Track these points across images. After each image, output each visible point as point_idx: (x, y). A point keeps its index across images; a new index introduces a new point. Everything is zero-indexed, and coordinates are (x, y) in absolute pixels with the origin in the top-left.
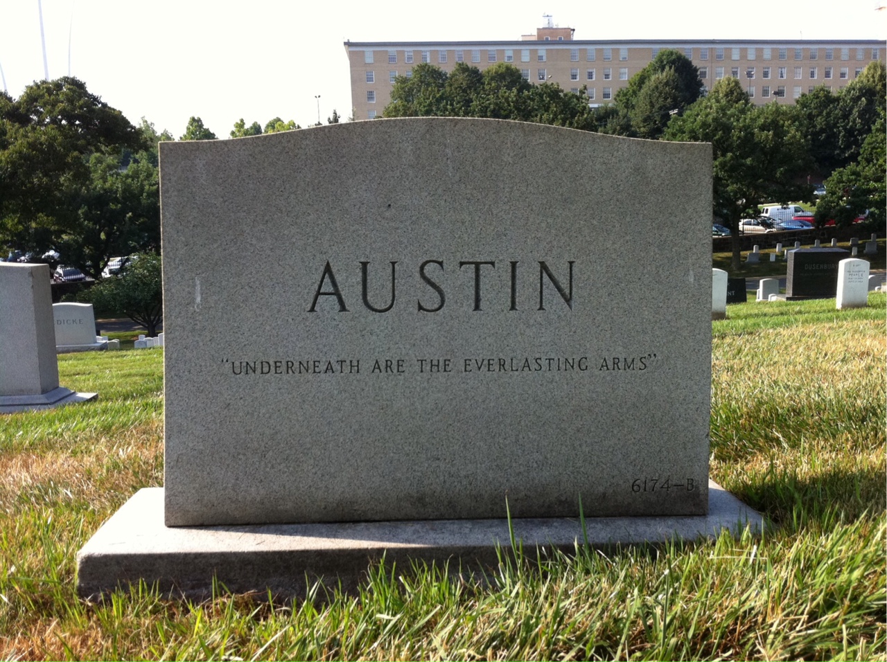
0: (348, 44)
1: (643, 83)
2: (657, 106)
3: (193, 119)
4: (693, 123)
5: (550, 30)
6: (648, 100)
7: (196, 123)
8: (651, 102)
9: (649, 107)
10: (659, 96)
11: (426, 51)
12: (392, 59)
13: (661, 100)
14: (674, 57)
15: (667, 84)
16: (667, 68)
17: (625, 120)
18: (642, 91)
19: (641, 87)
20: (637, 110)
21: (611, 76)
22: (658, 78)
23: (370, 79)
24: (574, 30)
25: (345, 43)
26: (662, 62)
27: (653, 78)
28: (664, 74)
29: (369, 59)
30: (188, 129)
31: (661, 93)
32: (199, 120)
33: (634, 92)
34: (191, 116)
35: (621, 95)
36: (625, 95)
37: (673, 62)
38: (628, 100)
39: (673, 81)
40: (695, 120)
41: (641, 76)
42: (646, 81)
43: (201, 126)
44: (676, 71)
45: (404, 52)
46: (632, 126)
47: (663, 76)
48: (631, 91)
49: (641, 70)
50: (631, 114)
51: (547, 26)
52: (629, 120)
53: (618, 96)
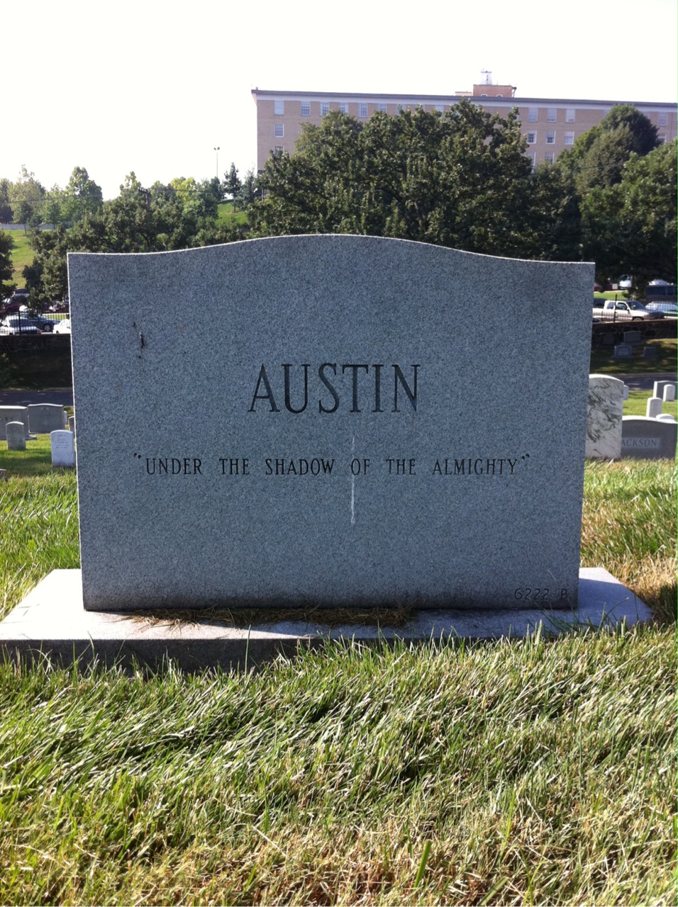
0: (256, 92)
1: (592, 143)
2: (607, 168)
3: (78, 170)
4: (659, 161)
5: (489, 87)
6: (597, 162)
7: (81, 173)
8: (600, 164)
9: (597, 169)
10: (610, 157)
11: (344, 104)
12: (305, 111)
13: (612, 161)
14: (629, 114)
15: (619, 143)
16: (621, 125)
17: (569, 181)
18: (590, 151)
19: (589, 148)
20: (583, 173)
21: (554, 140)
22: (609, 137)
23: (279, 133)
24: (515, 88)
25: (253, 91)
26: (616, 118)
27: (603, 136)
28: (618, 131)
29: (279, 110)
30: (72, 179)
31: (612, 153)
32: (84, 171)
33: (581, 153)
34: (76, 166)
35: (565, 156)
36: (570, 156)
37: (629, 119)
38: (573, 161)
39: (627, 140)
40: (663, 158)
41: (591, 134)
42: (596, 140)
43: (86, 177)
44: (631, 129)
45: (319, 103)
46: (576, 190)
47: (615, 134)
48: (577, 151)
49: (591, 129)
50: (576, 177)
51: (485, 83)
52: (573, 182)
53: (562, 157)
